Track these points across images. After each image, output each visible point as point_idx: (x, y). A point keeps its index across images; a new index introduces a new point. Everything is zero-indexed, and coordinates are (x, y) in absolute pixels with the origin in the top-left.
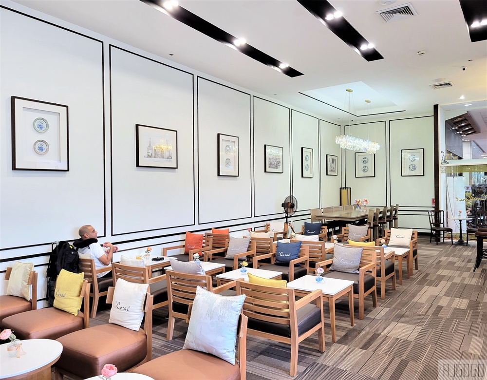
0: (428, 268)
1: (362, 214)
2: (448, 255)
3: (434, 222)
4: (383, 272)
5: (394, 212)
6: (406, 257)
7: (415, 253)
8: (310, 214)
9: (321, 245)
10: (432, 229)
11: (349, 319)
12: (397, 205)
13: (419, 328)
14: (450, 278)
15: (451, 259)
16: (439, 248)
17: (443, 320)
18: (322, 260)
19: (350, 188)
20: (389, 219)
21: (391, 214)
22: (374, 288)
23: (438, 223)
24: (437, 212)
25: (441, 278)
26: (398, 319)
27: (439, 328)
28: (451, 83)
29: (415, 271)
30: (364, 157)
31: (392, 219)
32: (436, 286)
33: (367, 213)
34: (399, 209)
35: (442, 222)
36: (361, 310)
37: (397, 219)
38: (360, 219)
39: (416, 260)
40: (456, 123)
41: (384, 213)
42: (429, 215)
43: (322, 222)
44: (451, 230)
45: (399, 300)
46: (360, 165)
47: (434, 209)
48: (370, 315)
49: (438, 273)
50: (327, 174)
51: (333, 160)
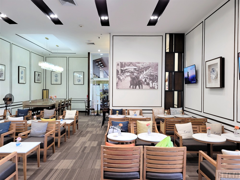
0: (83, 128)
1: (53, 103)
2: (92, 121)
3: (87, 106)
4: (59, 134)
5: (69, 102)
6: (72, 124)
7: (77, 121)
8: (22, 104)
9: (25, 122)
10: (86, 109)
11: (37, 163)
12: (71, 98)
13: (74, 161)
14: (92, 132)
15: (93, 123)
16: (89, 118)
17: (86, 154)
18: (25, 131)
19: (48, 90)
20: (67, 105)
21: (68, 103)
22: (54, 143)
23: (89, 106)
24: (89, 101)
25: (88, 132)
26: (64, 158)
27: (83, 159)
28: (95, 43)
29: (76, 130)
30: (56, 74)
31: (68, 105)
32: (85, 137)
33: (56, 103)
34: (72, 100)
35: (90, 106)
36: (45, 156)
37: (71, 105)
38: (51, 106)
39: (77, 125)
40: (98, 62)
41: (64, 102)
42: (85, 103)
43: (30, 108)
44: (94, 109)
45: (67, 147)
46: (54, 78)
47: (87, 100)
48: (50, 159)
49: (87, 130)
50: (35, 82)
51: (39, 75)
